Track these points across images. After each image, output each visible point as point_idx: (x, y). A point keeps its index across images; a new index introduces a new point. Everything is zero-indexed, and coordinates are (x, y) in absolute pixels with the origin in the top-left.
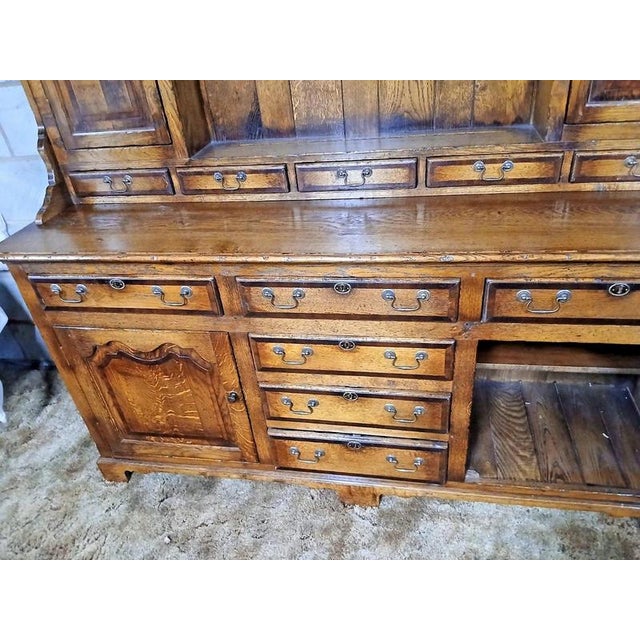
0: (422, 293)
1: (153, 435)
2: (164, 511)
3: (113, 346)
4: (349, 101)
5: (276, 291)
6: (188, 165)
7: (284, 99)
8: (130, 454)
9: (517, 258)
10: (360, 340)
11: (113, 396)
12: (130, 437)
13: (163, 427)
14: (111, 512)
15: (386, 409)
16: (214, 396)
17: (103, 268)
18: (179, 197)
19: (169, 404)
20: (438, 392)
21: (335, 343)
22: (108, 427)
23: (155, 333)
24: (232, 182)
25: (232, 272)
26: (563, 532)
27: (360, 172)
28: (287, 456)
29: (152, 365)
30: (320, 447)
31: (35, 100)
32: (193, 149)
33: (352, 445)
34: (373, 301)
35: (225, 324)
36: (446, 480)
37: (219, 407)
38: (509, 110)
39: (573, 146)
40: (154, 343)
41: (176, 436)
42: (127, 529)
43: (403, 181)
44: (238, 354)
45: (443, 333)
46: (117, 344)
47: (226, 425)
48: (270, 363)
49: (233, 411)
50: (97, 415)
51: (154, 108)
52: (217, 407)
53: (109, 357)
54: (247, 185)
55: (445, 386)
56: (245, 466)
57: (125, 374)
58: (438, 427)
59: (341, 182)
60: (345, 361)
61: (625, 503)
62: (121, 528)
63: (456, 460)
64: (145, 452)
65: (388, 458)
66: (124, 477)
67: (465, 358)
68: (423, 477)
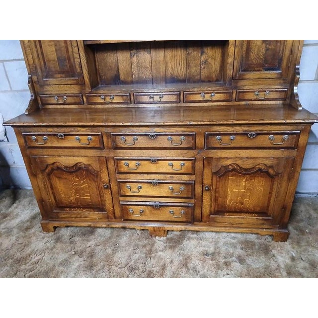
0: (182, 137)
1: (68, 207)
2: (71, 243)
3: (55, 165)
4: (154, 71)
5: (127, 138)
6: (90, 93)
7: (129, 69)
8: (56, 218)
9: (215, 123)
10: (159, 158)
11: (52, 189)
12: (58, 209)
13: (74, 203)
14: (47, 244)
15: (169, 188)
16: (97, 187)
17: (56, 129)
18: (86, 106)
19: (77, 191)
20: (189, 181)
21: (149, 160)
22: (48, 204)
23: (74, 158)
24: (108, 100)
25: (109, 130)
26: (242, 243)
27: (159, 96)
28: (128, 214)
29: (71, 173)
30: (142, 208)
31: (29, 65)
32: (92, 87)
33: (156, 206)
34: (164, 142)
35: (105, 153)
36: (194, 222)
37: (99, 192)
38: (214, 76)
39: (236, 88)
40: (73, 162)
41: (79, 207)
42: (55, 250)
43: (175, 100)
44: (110, 166)
45: (190, 154)
46: (57, 164)
47: (102, 200)
48: (122, 170)
49: (105, 194)
50: (44, 198)
51: (79, 70)
52: (98, 192)
53: (53, 170)
54: (114, 101)
55: (192, 178)
56: (109, 221)
57: (59, 178)
58: (190, 196)
59: (151, 100)
60: (153, 168)
61: (265, 228)
62: (52, 249)
63: (197, 211)
64: (64, 216)
65: (170, 212)
66: (53, 229)
67: (199, 165)
68: (184, 220)
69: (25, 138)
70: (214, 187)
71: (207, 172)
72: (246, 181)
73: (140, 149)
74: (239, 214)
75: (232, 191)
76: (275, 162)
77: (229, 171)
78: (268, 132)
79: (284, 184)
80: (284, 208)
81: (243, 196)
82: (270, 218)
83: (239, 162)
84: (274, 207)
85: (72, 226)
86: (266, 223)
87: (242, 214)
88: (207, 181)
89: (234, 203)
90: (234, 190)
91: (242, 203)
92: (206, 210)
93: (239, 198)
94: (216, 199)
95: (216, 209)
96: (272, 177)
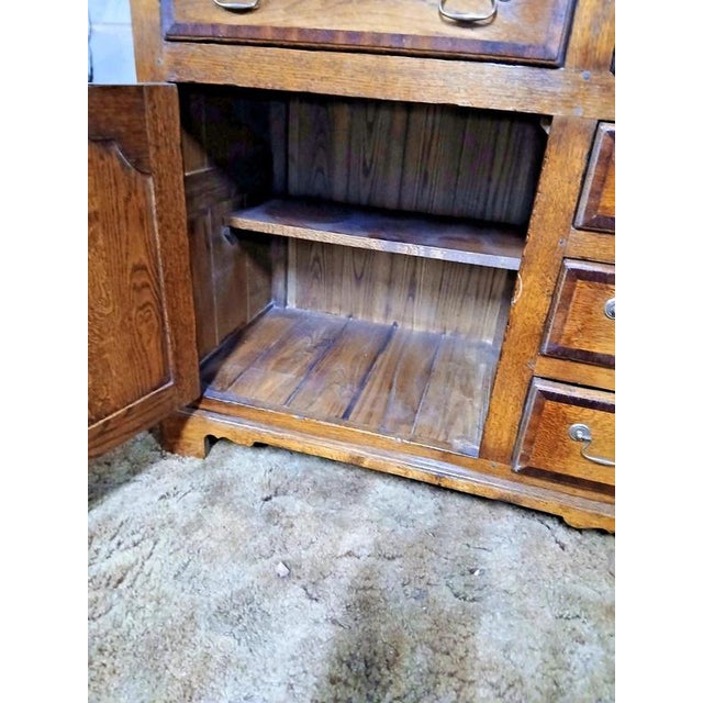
2: (271, 516)
14: (171, 501)
28: (558, 446)
42: (199, 535)
62: (186, 531)
66: (201, 446)
85: (277, 449)
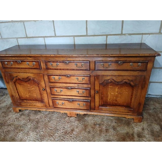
0: (83, 64)
1: (26, 100)
3: (17, 78)
5: (53, 63)
8: (20, 105)
10: (71, 75)
11: (17, 90)
12: (20, 100)
13: (28, 98)
15: (77, 91)
17: (16, 58)
19: (29, 92)
20: (87, 88)
21: (66, 76)
22: (15, 98)
23: (27, 74)
25: (44, 59)
28: (56, 104)
29: (26, 82)
30: (63, 102)
33: (70, 101)
34: (73, 66)
35: (42, 72)
36: (91, 110)
40: (26, 76)
41: (31, 100)
44: (45, 79)
45: (88, 73)
46: (19, 77)
47: (42, 97)
48: (52, 81)
49: (44, 93)
50: (13, 95)
53: (16, 80)
55: (89, 86)
56: (46, 108)
57: (20, 84)
58: (88, 96)
60: (68, 80)
61: (129, 115)
63: (92, 104)
64: (23, 104)
65: (78, 104)
66: (18, 111)
67: (92, 79)
68: (86, 108)
69: (1, 63)
70: (101, 91)
71: (97, 83)
72: (118, 88)
73: (60, 69)
74: (115, 107)
75: (110, 94)
76: (134, 78)
77: (109, 83)
78: (130, 61)
79: (139, 91)
80: (140, 104)
81: (117, 96)
82: (132, 109)
83: (114, 78)
84: (134, 103)
86: (129, 112)
87: (117, 107)
88: (97, 88)
89: (112, 100)
90: (112, 93)
91: (117, 101)
92: (97, 104)
93: (114, 98)
94: (102, 98)
95: (102, 104)
96: (132, 87)
